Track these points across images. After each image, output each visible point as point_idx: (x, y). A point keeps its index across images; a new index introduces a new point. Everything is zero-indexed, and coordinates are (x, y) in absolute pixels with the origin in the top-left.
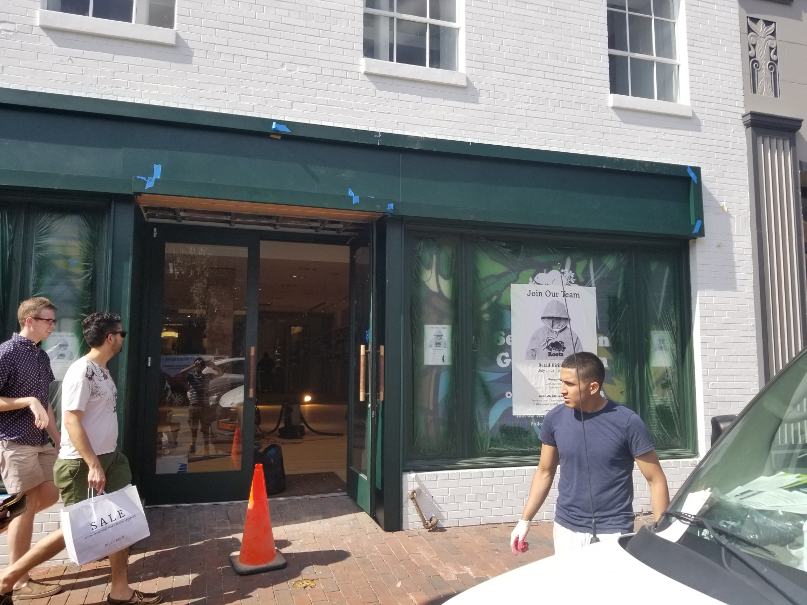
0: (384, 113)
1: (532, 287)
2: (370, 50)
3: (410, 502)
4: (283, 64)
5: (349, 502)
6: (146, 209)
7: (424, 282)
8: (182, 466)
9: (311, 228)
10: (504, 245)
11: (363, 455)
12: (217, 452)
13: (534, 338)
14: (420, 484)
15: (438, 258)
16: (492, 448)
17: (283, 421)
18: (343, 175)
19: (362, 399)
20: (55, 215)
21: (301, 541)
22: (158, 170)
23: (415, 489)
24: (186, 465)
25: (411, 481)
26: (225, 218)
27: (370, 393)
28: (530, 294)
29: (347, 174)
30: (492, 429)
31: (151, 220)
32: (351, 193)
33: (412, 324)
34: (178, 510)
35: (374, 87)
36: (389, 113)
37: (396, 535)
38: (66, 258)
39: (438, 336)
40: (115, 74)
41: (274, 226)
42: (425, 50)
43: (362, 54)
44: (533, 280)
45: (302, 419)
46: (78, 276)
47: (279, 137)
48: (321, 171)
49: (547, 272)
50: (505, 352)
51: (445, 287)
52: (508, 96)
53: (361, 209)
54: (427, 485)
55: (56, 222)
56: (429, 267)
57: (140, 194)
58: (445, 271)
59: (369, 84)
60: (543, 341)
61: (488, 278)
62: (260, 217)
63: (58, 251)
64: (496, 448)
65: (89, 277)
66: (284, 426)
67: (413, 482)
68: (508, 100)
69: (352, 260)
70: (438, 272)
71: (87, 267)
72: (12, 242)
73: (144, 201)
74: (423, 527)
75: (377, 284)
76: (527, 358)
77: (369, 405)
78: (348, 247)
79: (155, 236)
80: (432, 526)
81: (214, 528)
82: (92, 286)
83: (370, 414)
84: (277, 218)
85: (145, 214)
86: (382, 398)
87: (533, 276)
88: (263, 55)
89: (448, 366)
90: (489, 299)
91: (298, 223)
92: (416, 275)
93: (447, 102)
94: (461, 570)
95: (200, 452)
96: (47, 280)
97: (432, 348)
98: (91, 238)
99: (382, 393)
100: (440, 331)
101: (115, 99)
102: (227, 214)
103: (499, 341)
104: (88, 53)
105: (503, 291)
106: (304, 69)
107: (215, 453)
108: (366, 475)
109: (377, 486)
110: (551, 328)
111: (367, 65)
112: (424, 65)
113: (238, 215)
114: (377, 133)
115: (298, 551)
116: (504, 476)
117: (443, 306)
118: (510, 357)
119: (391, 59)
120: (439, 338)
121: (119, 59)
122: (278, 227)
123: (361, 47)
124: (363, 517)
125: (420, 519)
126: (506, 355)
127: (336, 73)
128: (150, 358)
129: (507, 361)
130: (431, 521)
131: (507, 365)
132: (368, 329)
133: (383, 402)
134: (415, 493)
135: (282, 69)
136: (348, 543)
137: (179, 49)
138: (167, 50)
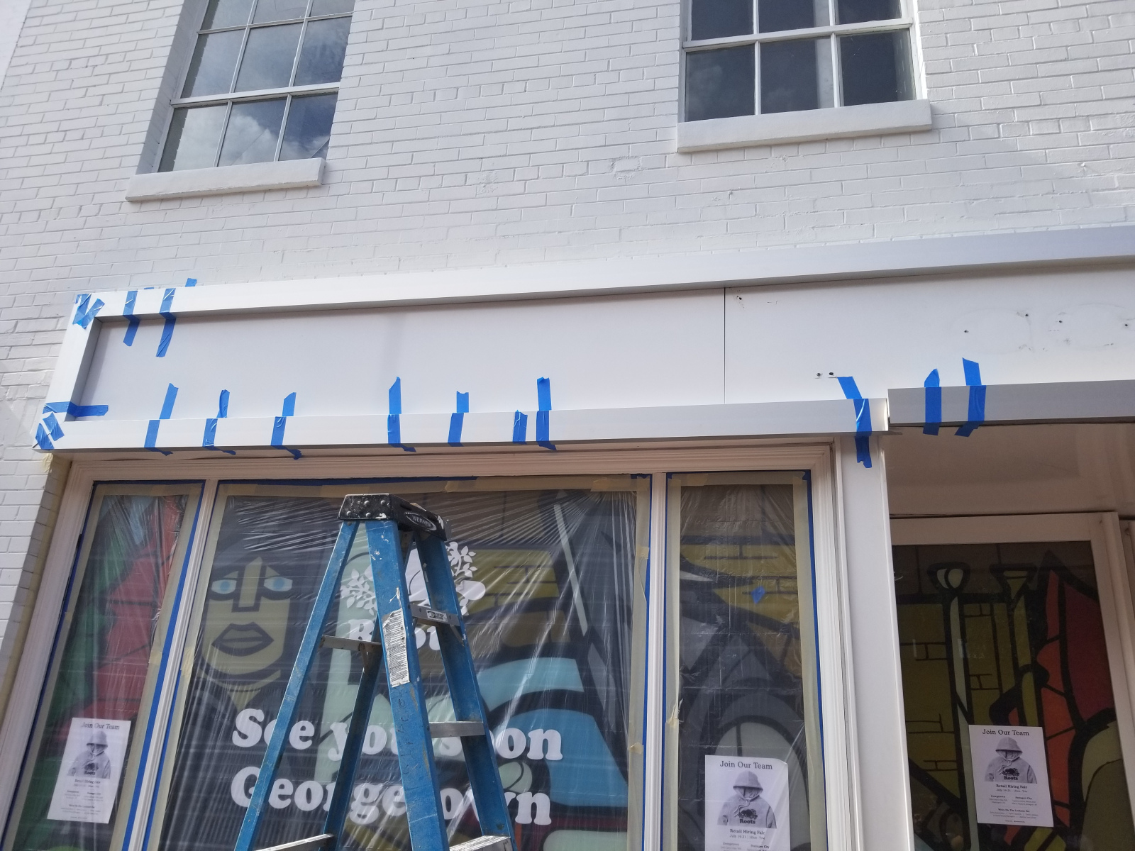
38: (745, 581)
88: (1127, 104)
137: (939, 133)
138: (914, 139)
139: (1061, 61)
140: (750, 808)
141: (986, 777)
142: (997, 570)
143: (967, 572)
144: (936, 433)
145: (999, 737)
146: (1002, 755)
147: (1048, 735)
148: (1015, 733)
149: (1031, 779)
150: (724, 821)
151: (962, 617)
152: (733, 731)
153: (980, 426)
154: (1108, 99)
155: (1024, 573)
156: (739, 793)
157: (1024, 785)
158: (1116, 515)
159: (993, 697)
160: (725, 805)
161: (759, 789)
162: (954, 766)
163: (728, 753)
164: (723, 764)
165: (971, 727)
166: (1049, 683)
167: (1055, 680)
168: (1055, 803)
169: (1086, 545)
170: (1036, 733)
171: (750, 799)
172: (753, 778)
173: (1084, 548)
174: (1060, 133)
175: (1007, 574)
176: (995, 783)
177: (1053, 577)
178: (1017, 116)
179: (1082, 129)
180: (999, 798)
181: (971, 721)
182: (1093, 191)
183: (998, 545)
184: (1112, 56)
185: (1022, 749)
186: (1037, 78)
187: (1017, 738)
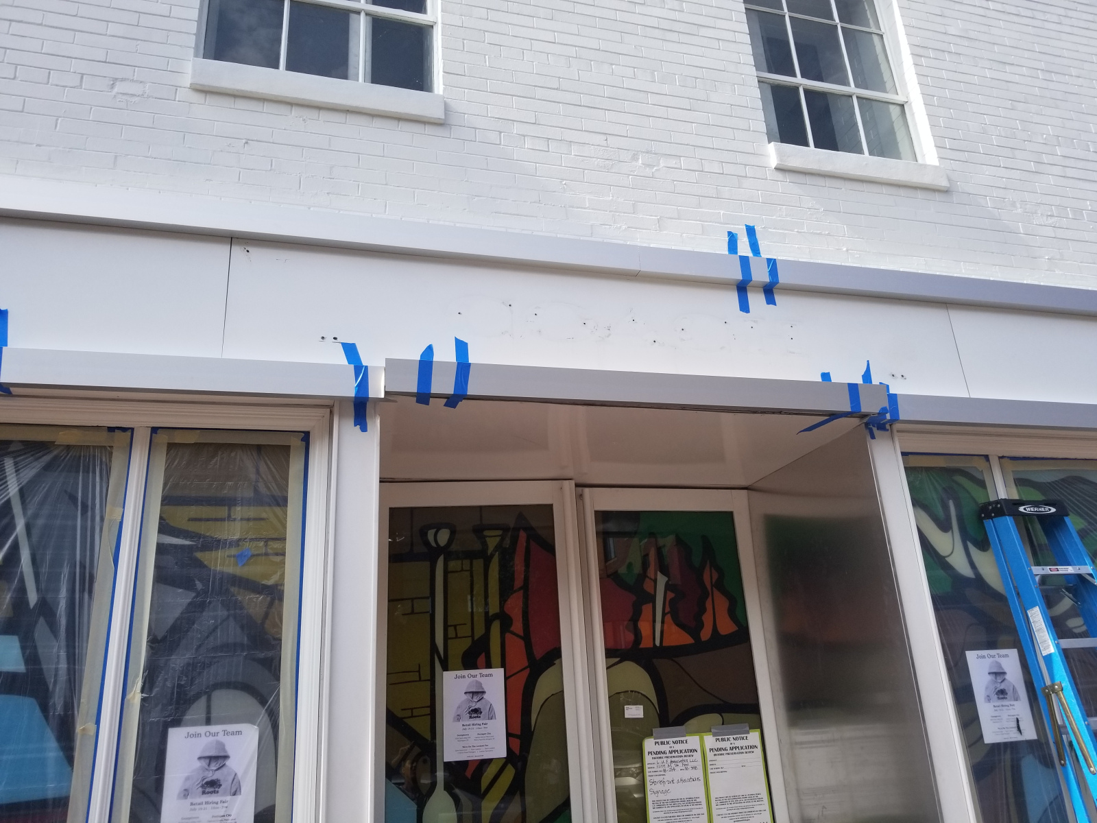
4: (635, 155)
7: (944, 557)
15: (958, 508)
39: (996, 674)
43: (765, 136)
52: (1018, 205)
56: (945, 526)
59: (786, 186)
70: (965, 536)
88: (599, 139)
97: (989, 705)
100: (999, 665)
106: (673, 162)
112: (862, 152)
119: (806, 143)
120: (1000, 679)
123: (762, 126)
135: (634, 163)
137: (451, 129)
138: (429, 129)
139: (554, 89)
140: (214, 778)
141: (454, 718)
142: (479, 531)
143: (453, 533)
144: (427, 403)
145: (468, 681)
146: (469, 696)
147: (507, 676)
148: (482, 675)
149: (491, 716)
150: (184, 795)
151: (446, 572)
152: (203, 701)
153: (464, 399)
154: (587, 131)
155: (499, 532)
156: (204, 763)
157: (484, 722)
158: (573, 483)
159: (465, 644)
160: (187, 779)
161: (226, 757)
162: (428, 711)
163: (194, 723)
164: (189, 735)
165: (445, 673)
166: (512, 629)
167: (518, 626)
168: (509, 735)
169: (549, 508)
170: (498, 674)
171: (216, 768)
172: (221, 746)
173: (546, 511)
174: (548, 151)
175: (486, 533)
176: (461, 723)
177: (523, 535)
178: (516, 129)
179: (565, 152)
180: (464, 737)
181: (446, 668)
182: (570, 207)
183: (481, 507)
184: (592, 95)
185: (486, 690)
186: (534, 99)
187: (482, 680)
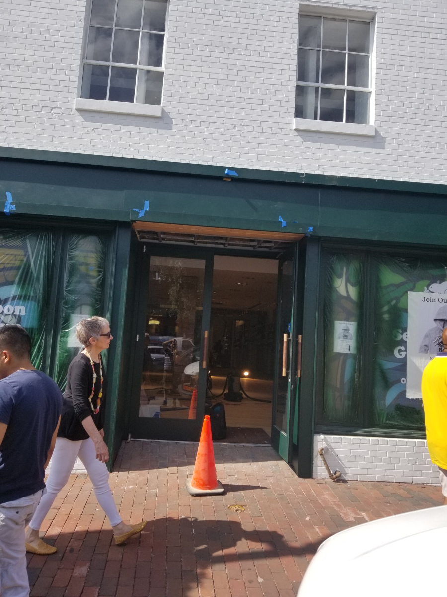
0: (308, 158)
1: (426, 294)
2: (300, 113)
3: (319, 457)
4: (235, 126)
5: (273, 451)
6: (139, 232)
7: (335, 288)
8: (157, 413)
9: (251, 246)
10: (404, 260)
11: (283, 417)
12: (181, 406)
13: (426, 336)
14: (327, 444)
15: (347, 270)
16: (388, 422)
17: (227, 388)
18: (276, 206)
19: (284, 374)
20: (81, 237)
21: (236, 476)
22: (147, 204)
23: (323, 447)
24: (159, 413)
25: (321, 441)
26: (191, 239)
27: (290, 371)
28: (425, 300)
29: (279, 206)
30: (389, 407)
31: (142, 240)
32: (280, 219)
33: (325, 321)
34: (152, 444)
35: (302, 140)
36: (312, 159)
37: (307, 481)
38: (87, 264)
39: (345, 330)
40: (122, 139)
41: (224, 244)
42: (343, 110)
43: (293, 115)
44: (428, 289)
45: (241, 388)
46: (94, 277)
47: (230, 180)
48: (259, 203)
49: (440, 283)
50: (401, 346)
51: (353, 292)
52: (410, 142)
53: (288, 231)
54: (333, 445)
55: (81, 241)
56: (340, 276)
57: (134, 221)
58: (352, 279)
59: (298, 138)
60: (436, 338)
61: (389, 286)
62: (215, 238)
63: (82, 260)
64: (391, 423)
65: (101, 278)
66: (228, 391)
67: (322, 442)
68: (410, 145)
69: (280, 270)
70: (347, 281)
71: (99, 271)
72: (54, 253)
73: (138, 226)
74: (329, 477)
75: (297, 289)
76: (421, 351)
77: (289, 380)
78: (278, 261)
79: (144, 251)
80: (337, 477)
81: (176, 459)
82: (102, 284)
83: (290, 387)
84: (226, 239)
85: (138, 236)
86: (299, 375)
87: (428, 286)
88: (221, 120)
89: (352, 354)
90: (389, 303)
91: (241, 243)
92: (330, 282)
93: (359, 149)
94: (359, 515)
95: (170, 404)
96: (75, 279)
97: (341, 339)
98: (103, 251)
99: (299, 372)
100: (347, 327)
101: (121, 156)
102: (192, 236)
103: (396, 337)
104: (105, 126)
105: (401, 296)
106: (250, 129)
107: (180, 407)
108: (286, 433)
109: (294, 442)
110: (442, 329)
111: (297, 123)
112: (342, 121)
113: (199, 237)
114: (302, 174)
115: (233, 484)
116: (397, 445)
117: (350, 307)
118: (406, 350)
119: (316, 118)
120: (346, 332)
121: (124, 128)
122: (227, 245)
123: (293, 110)
124: (283, 465)
125: (327, 471)
126: (403, 348)
127: (273, 131)
128: (138, 336)
129: (403, 354)
130: (335, 473)
131: (403, 356)
132: (290, 322)
133: (300, 378)
134: (323, 451)
135: (234, 130)
136: (270, 482)
137: (164, 119)
138: (156, 120)
154: (217, 117)
174: (200, 127)
179: (207, 127)
186: (197, 104)
